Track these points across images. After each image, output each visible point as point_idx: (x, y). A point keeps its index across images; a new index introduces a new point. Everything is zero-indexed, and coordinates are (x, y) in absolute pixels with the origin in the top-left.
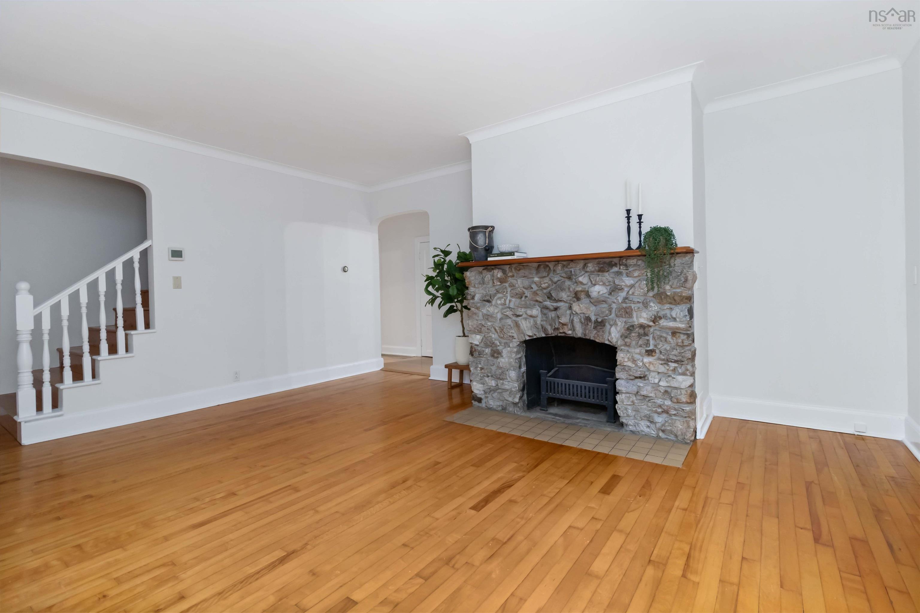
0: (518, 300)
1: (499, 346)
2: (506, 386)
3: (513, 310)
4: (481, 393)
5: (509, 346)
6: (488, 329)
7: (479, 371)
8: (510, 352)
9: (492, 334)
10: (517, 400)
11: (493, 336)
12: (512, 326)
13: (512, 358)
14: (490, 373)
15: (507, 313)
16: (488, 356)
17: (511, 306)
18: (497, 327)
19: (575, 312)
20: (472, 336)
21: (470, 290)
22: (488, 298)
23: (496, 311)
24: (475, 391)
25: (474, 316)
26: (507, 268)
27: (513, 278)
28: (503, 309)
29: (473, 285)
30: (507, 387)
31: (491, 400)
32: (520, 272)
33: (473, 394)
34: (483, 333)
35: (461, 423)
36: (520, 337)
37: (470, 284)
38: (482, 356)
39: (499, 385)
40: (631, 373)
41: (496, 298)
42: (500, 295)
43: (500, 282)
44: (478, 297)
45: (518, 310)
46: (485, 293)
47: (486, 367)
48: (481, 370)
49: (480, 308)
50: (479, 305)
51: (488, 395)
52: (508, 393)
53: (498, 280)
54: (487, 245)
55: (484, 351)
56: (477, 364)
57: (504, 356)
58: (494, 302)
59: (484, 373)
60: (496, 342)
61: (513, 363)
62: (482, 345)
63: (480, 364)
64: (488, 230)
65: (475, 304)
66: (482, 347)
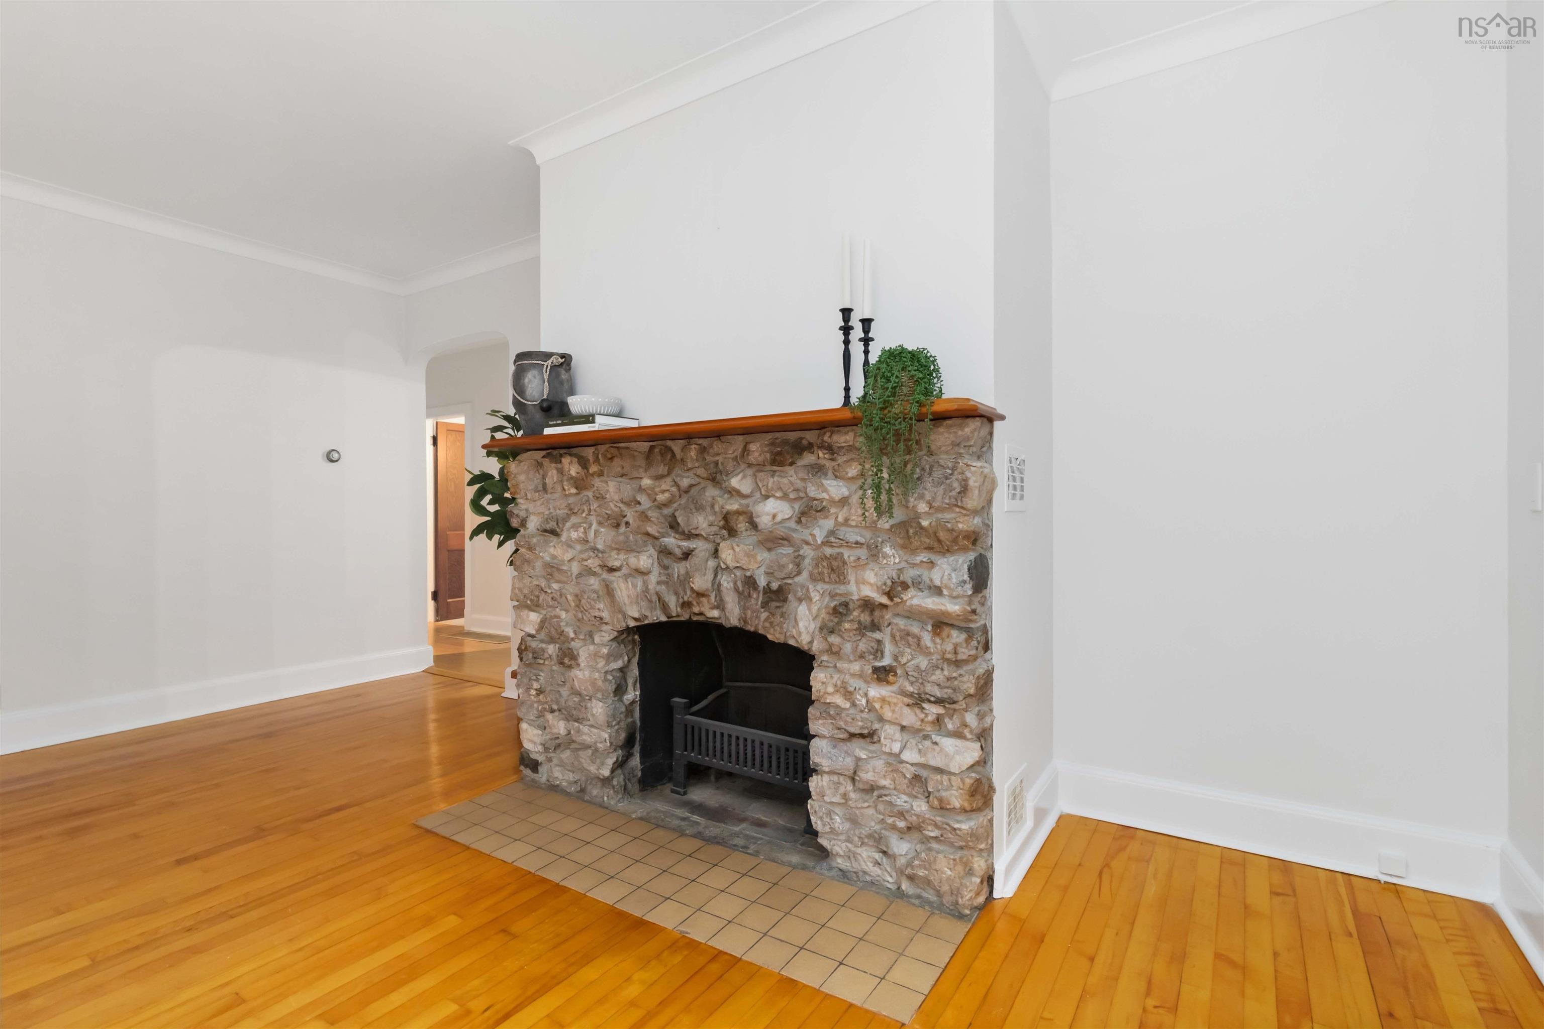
0: (612, 533)
1: (573, 639)
2: (584, 737)
3: (600, 555)
4: (536, 750)
5: (593, 643)
6: (552, 598)
7: (532, 697)
8: (595, 655)
9: (561, 610)
10: (606, 772)
11: (563, 615)
12: (601, 593)
13: (599, 671)
14: (557, 703)
15: (589, 561)
16: (553, 663)
17: (600, 546)
18: (571, 594)
19: (724, 563)
20: (522, 614)
21: (520, 505)
22: (552, 525)
23: (568, 556)
24: (527, 745)
25: (526, 567)
26: (589, 452)
27: (602, 478)
28: (581, 552)
29: (522, 493)
30: (587, 739)
31: (558, 768)
32: (614, 463)
33: (522, 750)
34: (543, 608)
35: (448, 836)
36: (615, 620)
37: (518, 491)
38: (541, 662)
39: (572, 732)
40: (842, 724)
41: (568, 525)
42: (574, 520)
43: (577, 488)
44: (533, 524)
45: (610, 556)
46: (547, 512)
47: (549, 689)
48: (538, 695)
49: (535, 549)
50: (535, 540)
51: (552, 755)
52: (590, 752)
53: (572, 482)
54: (545, 397)
55: (543, 650)
56: (530, 679)
57: (582, 665)
58: (564, 537)
59: (546, 703)
60: (566, 630)
61: (600, 683)
62: (542, 635)
63: (537, 680)
64: (550, 362)
65: (527, 540)
66: (542, 641)
